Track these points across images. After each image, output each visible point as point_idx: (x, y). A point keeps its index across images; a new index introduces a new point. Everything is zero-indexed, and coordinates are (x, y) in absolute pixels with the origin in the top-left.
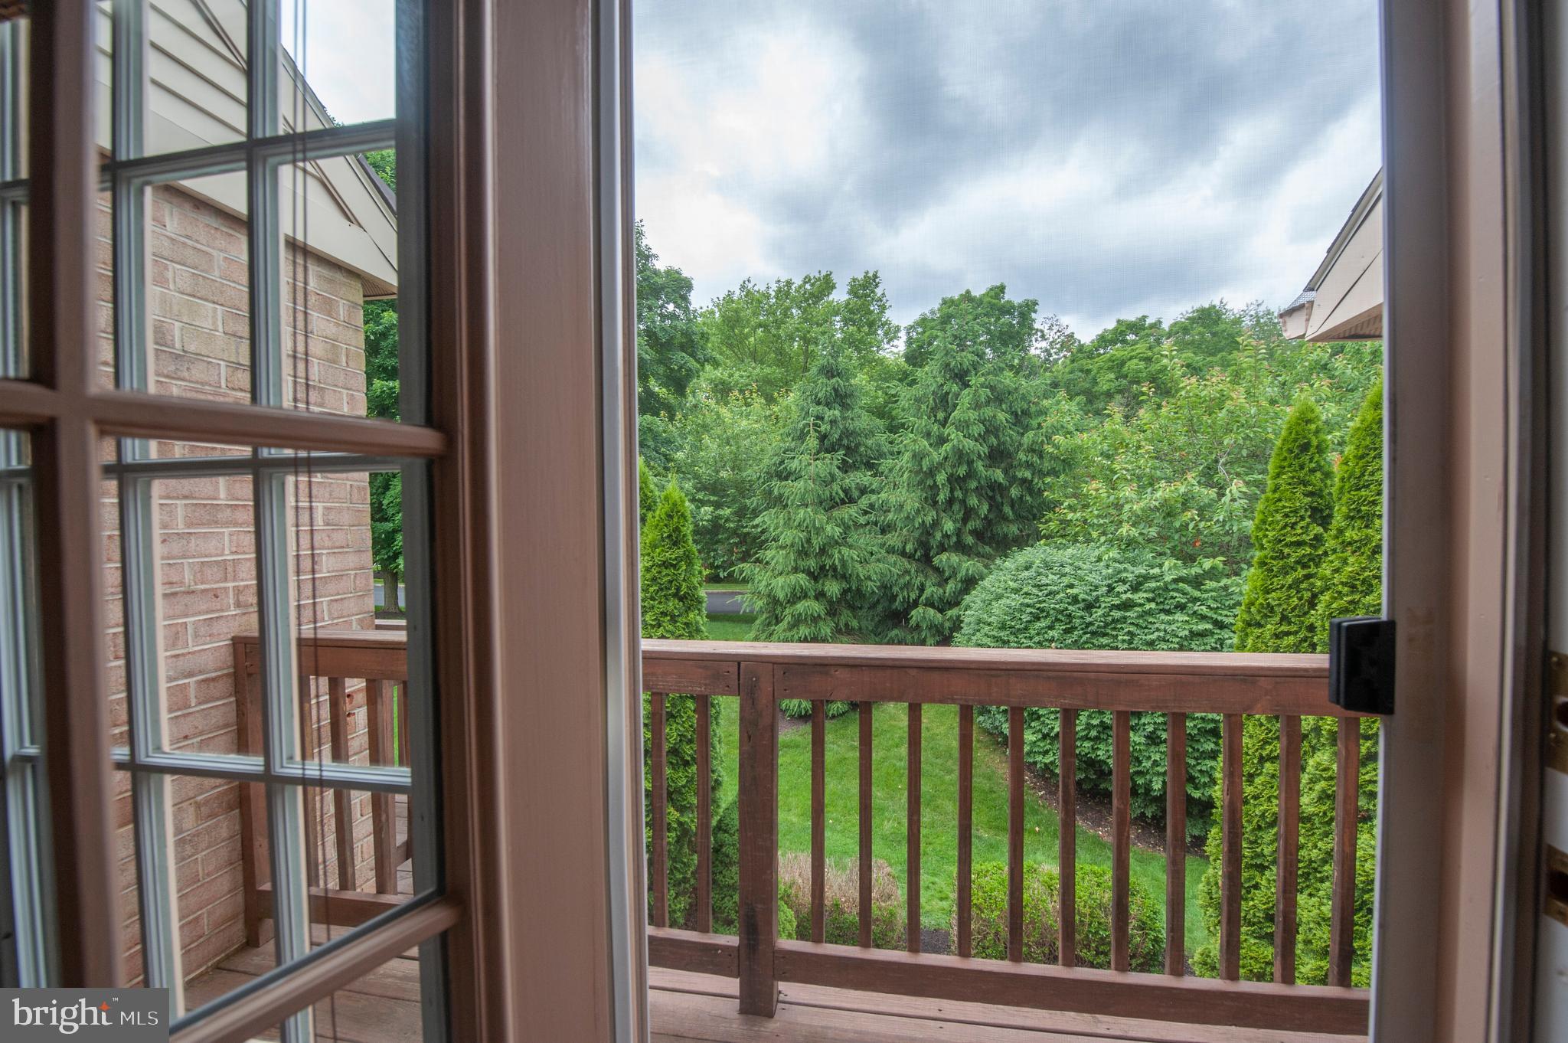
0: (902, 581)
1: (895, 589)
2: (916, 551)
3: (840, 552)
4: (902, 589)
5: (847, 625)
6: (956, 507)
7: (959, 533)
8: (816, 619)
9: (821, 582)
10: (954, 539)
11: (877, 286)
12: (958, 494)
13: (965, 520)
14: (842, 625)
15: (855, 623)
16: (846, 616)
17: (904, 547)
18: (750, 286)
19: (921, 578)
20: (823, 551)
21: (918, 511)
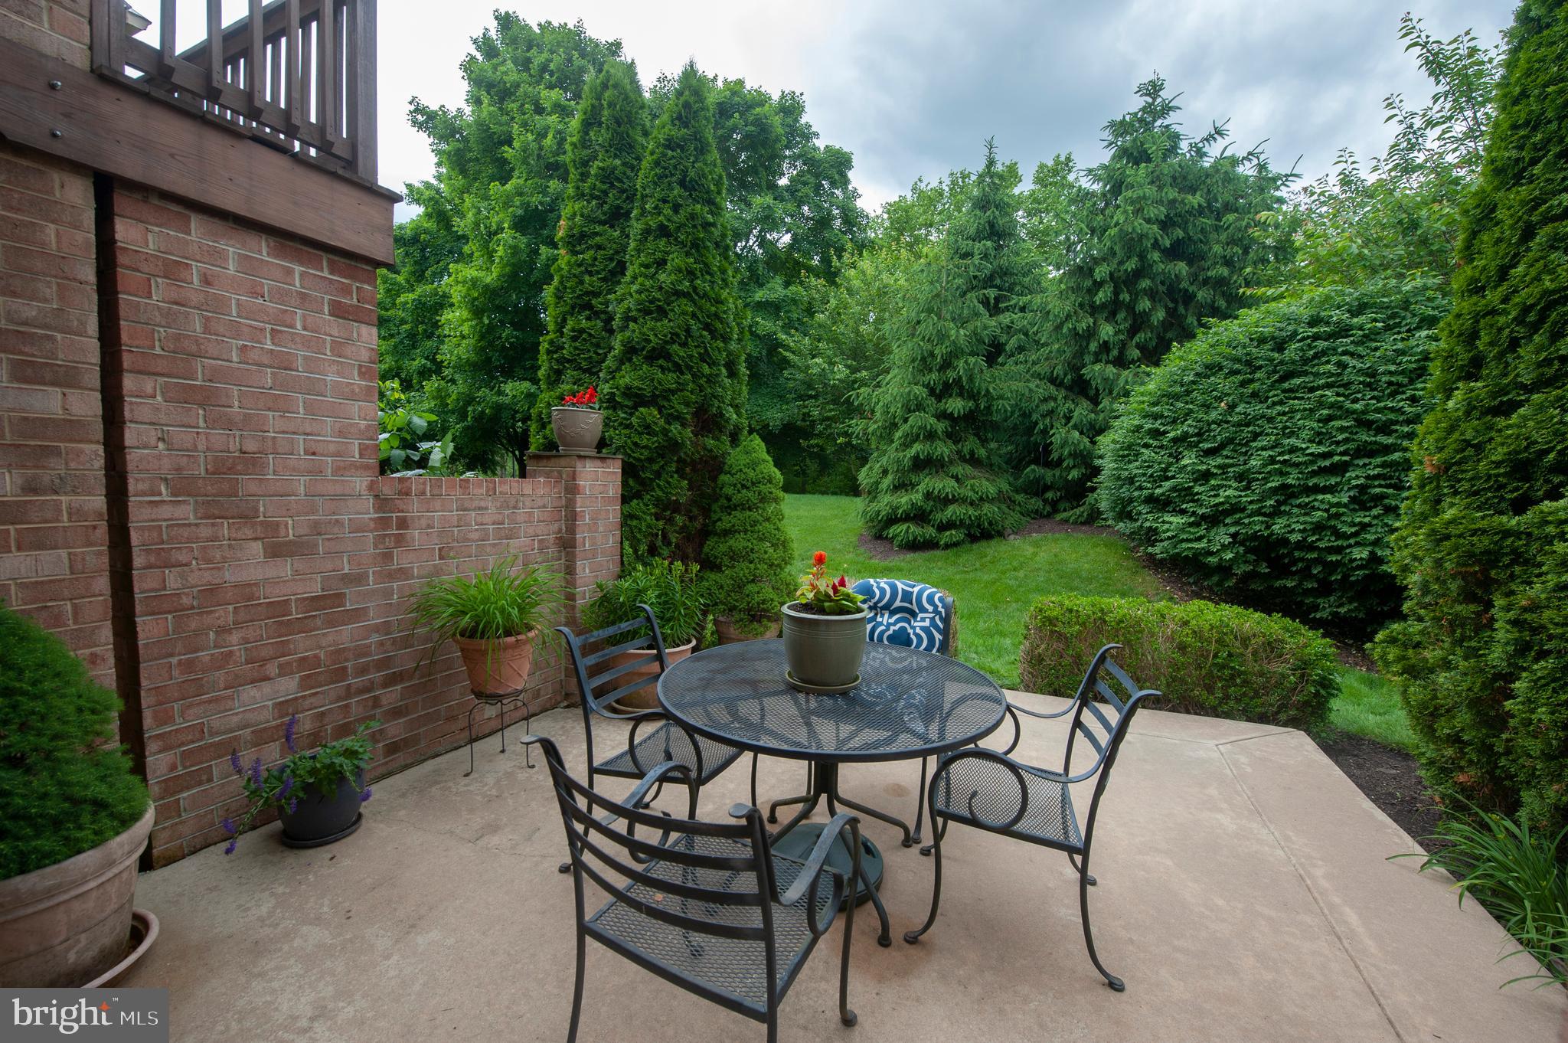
0: (1044, 407)
1: (1034, 417)
2: (1065, 375)
3: (966, 362)
4: (1043, 416)
5: (972, 453)
6: (1121, 316)
7: (1123, 346)
8: (931, 436)
9: (944, 401)
10: (1115, 352)
11: (1070, 171)
12: (1125, 297)
13: (1133, 331)
14: (966, 451)
15: (982, 452)
16: (970, 444)
17: (1052, 372)
18: (923, 186)
19: (1070, 405)
20: (946, 365)
21: (1068, 317)
